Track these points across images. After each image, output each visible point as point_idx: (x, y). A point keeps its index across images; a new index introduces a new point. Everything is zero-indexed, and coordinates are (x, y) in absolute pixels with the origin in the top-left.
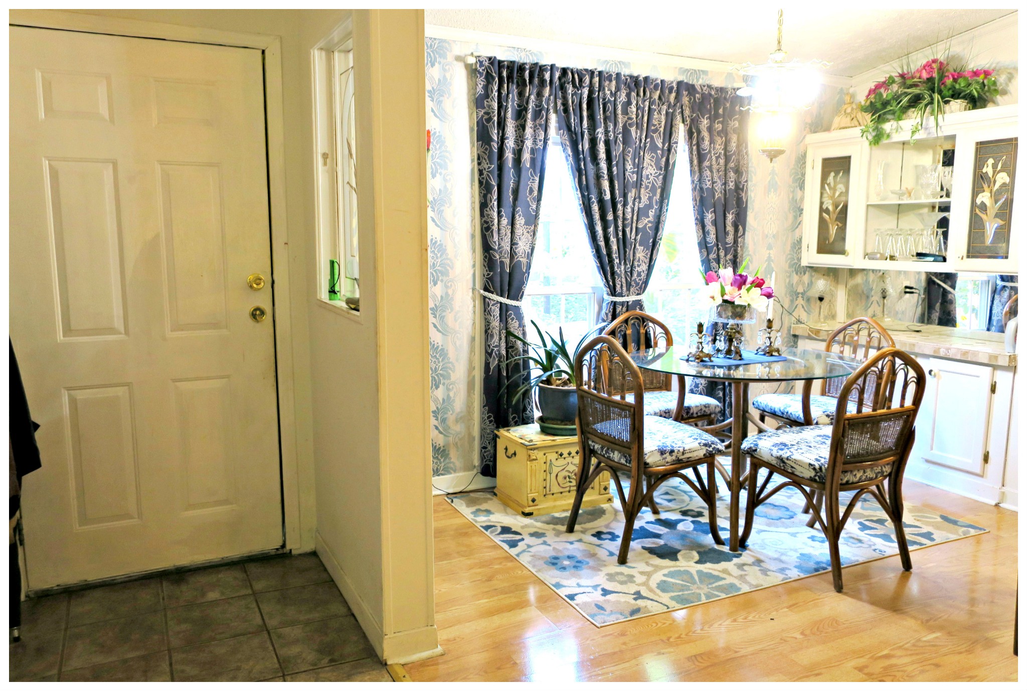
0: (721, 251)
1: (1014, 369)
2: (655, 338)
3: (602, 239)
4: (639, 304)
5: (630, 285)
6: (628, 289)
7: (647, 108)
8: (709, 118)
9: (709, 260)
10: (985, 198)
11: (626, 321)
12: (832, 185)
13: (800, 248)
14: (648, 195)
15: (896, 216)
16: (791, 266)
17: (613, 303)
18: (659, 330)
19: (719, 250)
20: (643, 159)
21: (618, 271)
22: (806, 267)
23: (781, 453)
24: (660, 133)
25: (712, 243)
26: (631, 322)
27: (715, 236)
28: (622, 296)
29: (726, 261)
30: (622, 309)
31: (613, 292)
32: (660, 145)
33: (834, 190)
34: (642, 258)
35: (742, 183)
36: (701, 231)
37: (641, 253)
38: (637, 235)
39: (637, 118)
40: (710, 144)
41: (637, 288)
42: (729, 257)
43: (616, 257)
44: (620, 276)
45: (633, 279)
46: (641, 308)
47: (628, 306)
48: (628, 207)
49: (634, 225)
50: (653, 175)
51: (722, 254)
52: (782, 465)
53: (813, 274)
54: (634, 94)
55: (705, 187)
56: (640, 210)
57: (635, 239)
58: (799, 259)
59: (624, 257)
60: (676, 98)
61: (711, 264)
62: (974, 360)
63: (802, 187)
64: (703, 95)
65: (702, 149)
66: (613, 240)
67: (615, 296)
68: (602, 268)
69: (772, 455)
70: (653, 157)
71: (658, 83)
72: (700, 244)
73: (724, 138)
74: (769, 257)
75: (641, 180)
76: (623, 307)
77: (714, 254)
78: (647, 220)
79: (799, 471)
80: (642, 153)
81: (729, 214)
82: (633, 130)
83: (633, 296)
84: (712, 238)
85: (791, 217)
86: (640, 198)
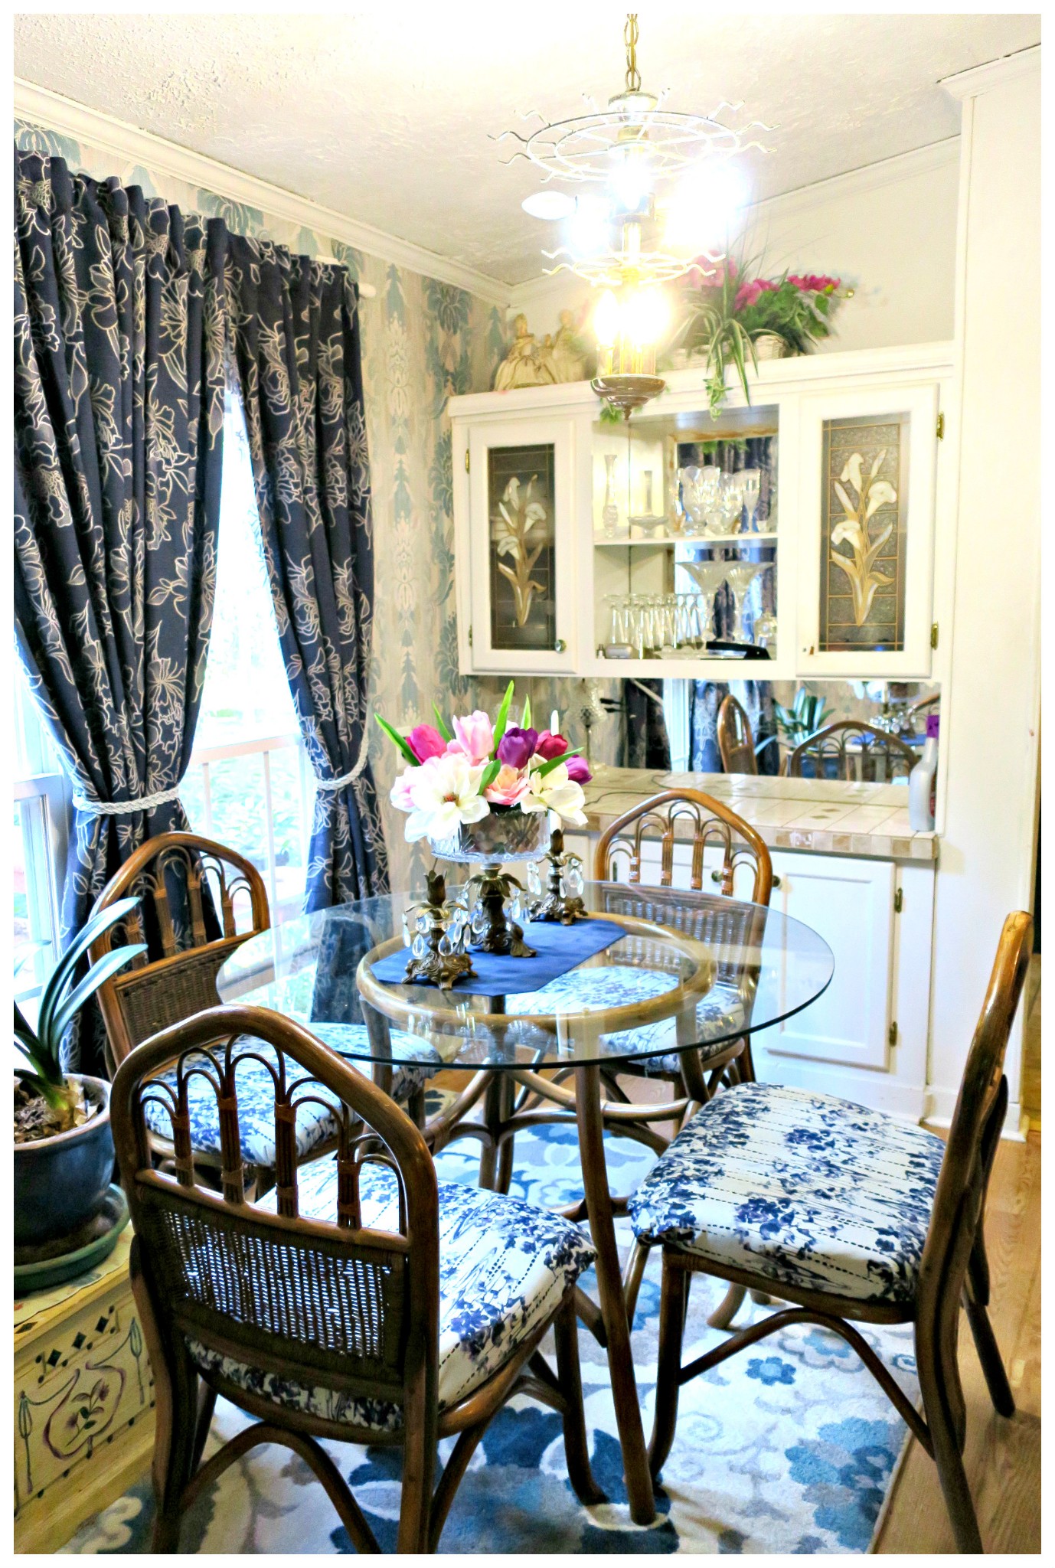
0: (332, 655)
1: (934, 863)
2: (224, 894)
3: (59, 643)
4: (173, 813)
5: (147, 764)
6: (144, 778)
7: (141, 278)
8: (282, 329)
9: (308, 679)
10: (847, 531)
11: (149, 867)
12: (516, 504)
13: (455, 639)
14: (165, 517)
15: (626, 569)
16: (444, 677)
17: (106, 822)
18: (231, 872)
19: (328, 652)
20: (146, 417)
21: (114, 731)
22: (468, 677)
23: (777, 1238)
24: (177, 352)
25: (312, 638)
26: (161, 865)
27: (317, 621)
28: (131, 798)
29: (345, 678)
30: (133, 833)
31: (105, 791)
32: (182, 384)
33: (521, 515)
34: (170, 688)
35: (361, 494)
36: (285, 609)
37: (166, 677)
38: (148, 625)
39: (118, 299)
40: (292, 394)
41: (165, 770)
42: (350, 668)
43: (104, 691)
44: (119, 743)
45: (153, 746)
46: (180, 821)
47: (146, 821)
48: (122, 550)
49: (139, 599)
50: (174, 464)
51: (335, 663)
52: (780, 1272)
53: (479, 690)
54: (101, 231)
55: (286, 501)
56: (153, 558)
57: (146, 639)
58: (456, 663)
59: (121, 688)
60: (206, 264)
61: (314, 688)
62: (862, 851)
63: (448, 508)
64: (264, 267)
65: (272, 404)
66: (91, 642)
67: (112, 800)
68: (66, 725)
69: (747, 1247)
70: (167, 415)
71: (162, 213)
72: (284, 641)
73: (314, 385)
74: (408, 662)
75: (147, 476)
76: (134, 828)
77: (318, 664)
78: (173, 584)
79: (835, 1282)
80: (141, 403)
81: (342, 567)
82: (111, 331)
83: (156, 795)
84: (310, 625)
85: (436, 570)
86: (148, 526)
